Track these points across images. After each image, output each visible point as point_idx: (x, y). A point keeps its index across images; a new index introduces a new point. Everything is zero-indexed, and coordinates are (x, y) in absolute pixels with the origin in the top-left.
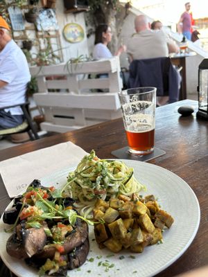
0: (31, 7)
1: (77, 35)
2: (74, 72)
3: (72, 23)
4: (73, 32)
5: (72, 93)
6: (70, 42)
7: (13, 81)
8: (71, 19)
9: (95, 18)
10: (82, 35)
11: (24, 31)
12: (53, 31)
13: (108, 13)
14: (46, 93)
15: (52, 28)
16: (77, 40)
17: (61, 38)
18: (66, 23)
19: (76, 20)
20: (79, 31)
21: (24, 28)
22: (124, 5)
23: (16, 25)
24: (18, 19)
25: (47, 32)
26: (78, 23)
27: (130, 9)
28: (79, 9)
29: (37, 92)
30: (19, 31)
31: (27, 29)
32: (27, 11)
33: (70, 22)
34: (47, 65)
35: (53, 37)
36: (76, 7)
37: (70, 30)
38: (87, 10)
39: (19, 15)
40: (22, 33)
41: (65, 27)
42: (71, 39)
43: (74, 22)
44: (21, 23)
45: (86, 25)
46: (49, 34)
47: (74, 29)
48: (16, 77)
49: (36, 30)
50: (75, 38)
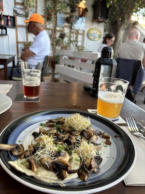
0: (71, 14)
1: (96, 36)
2: (77, 56)
3: (95, 28)
4: (94, 34)
5: (74, 69)
6: (90, 39)
7: (39, 53)
8: (95, 25)
9: (112, 28)
10: (100, 37)
11: (63, 27)
12: (81, 30)
13: (121, 26)
14: (63, 66)
15: (81, 29)
16: (96, 39)
17: (86, 35)
18: (91, 27)
19: (98, 27)
20: (98, 33)
21: (64, 26)
22: (133, 22)
23: (60, 23)
24: (62, 20)
25: (78, 31)
26: (99, 28)
27: (136, 26)
28: (101, 20)
29: (59, 64)
30: (60, 27)
31: (65, 26)
32: (68, 16)
33: (94, 27)
34: (66, 49)
35: (80, 34)
36: (99, 18)
37: (92, 32)
38: (106, 22)
39: (63, 18)
40: (62, 29)
41: (90, 30)
42: (92, 38)
43: (97, 27)
44: (63, 22)
45: (105, 31)
46: (78, 32)
47: (95, 32)
48: (41, 51)
49: (71, 28)
50: (95, 37)
